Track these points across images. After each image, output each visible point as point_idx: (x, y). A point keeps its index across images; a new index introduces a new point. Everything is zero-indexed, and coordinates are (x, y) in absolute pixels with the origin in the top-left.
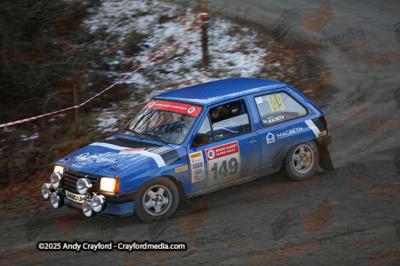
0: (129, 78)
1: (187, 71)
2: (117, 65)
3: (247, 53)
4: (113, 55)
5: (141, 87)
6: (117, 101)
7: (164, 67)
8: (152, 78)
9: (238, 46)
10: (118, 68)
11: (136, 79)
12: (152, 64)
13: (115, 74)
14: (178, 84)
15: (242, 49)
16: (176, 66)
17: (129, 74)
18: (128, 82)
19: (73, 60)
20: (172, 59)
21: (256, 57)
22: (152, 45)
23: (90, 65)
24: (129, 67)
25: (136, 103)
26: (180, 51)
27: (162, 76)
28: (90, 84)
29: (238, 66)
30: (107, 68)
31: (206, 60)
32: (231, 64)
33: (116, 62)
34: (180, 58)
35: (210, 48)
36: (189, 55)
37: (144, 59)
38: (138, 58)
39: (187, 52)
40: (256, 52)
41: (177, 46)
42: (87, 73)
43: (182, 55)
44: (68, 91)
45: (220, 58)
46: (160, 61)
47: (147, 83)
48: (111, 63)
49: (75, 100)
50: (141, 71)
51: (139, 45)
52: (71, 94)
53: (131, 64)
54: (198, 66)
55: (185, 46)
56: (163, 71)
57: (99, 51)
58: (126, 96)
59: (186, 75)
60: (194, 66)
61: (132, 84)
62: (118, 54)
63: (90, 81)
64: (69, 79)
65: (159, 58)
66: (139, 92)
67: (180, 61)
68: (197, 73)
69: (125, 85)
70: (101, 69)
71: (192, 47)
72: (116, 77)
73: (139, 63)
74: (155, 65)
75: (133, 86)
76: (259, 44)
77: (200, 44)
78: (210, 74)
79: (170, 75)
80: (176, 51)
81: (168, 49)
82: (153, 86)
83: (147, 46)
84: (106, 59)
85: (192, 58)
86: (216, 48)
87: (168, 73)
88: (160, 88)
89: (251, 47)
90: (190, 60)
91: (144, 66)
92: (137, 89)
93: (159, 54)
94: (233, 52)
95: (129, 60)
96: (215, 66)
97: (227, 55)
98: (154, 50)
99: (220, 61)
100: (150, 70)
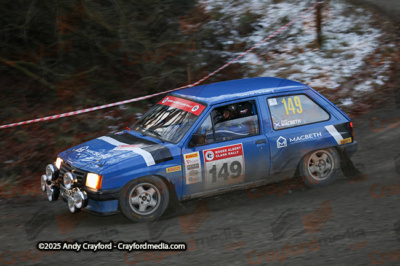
0: (243, 57)
1: (300, 51)
2: (231, 45)
3: (361, 33)
4: (227, 35)
5: (254, 67)
7: (277, 47)
8: (266, 58)
9: (352, 26)
10: (232, 48)
11: (250, 58)
12: (266, 44)
13: (229, 53)
14: (289, 65)
15: (357, 30)
16: (290, 46)
17: (243, 54)
18: (242, 62)
19: (187, 39)
20: (285, 39)
21: (371, 37)
22: (266, 25)
23: (203, 44)
24: (243, 47)
26: (293, 32)
27: (275, 56)
28: (204, 64)
29: (353, 46)
30: (221, 47)
31: (320, 41)
32: (345, 44)
33: (230, 42)
34: (294, 38)
35: (324, 28)
36: (303, 35)
37: (258, 39)
38: (252, 38)
39: (301, 32)
40: (370, 33)
41: (291, 27)
42: (201, 52)
43: (296, 35)
44: (182, 70)
45: (334, 38)
46: (273, 41)
47: (261, 63)
48: (225, 43)
49: (189, 79)
51: (253, 25)
52: (185, 73)
53: (244, 44)
54: (311, 46)
55: (299, 27)
56: (276, 52)
57: (214, 30)
58: (239, 76)
59: (300, 55)
60: (308, 46)
61: (245, 64)
62: (231, 34)
63: (204, 61)
64: (184, 58)
65: (273, 38)
66: (252, 71)
67: (294, 41)
68: (310, 54)
69: (239, 65)
70: (215, 49)
71: (305, 28)
72: (229, 57)
73: (253, 43)
74: (269, 45)
75: (246, 66)
76: (373, 25)
77: (313, 24)
78: (323, 54)
79: (283, 56)
80: (288, 31)
81: (282, 29)
82: (267, 66)
83: (261, 26)
84: (220, 39)
85: (306, 38)
86: (330, 28)
87: (281, 53)
88: (272, 68)
89: (367, 27)
90: (303, 41)
91: (257, 46)
92: (251, 69)
93: (272, 34)
94: (347, 32)
95: (242, 40)
96: (329, 46)
97: (341, 35)
98: (268, 30)
99: (333, 41)
100: (263, 50)
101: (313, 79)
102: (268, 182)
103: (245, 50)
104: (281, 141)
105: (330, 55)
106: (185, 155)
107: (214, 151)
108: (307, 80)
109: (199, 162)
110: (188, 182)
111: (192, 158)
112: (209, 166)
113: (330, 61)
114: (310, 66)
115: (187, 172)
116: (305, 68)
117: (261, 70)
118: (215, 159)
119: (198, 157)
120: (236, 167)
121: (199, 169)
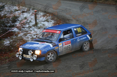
0: (13, 29)
1: (31, 27)
3: (48, 22)
4: (8, 23)
5: (17, 32)
6: (10, 36)
7: (24, 26)
8: (20, 30)
9: (46, 20)
10: (10, 27)
11: (15, 30)
12: (20, 25)
14: (28, 31)
15: (47, 21)
16: (27, 26)
17: (13, 28)
18: (13, 31)
20: (26, 24)
21: (51, 23)
22: (20, 20)
23: (1, 26)
24: (13, 26)
25: (15, 37)
26: (28, 21)
27: (23, 29)
28: (1, 31)
29: (46, 26)
30: (6, 26)
31: (36, 24)
32: (44, 25)
33: (9, 25)
34: (28, 23)
35: (37, 20)
36: (31, 22)
37: (18, 24)
38: (16, 23)
39: (30, 21)
40: (51, 21)
41: (28, 20)
43: (29, 22)
45: (40, 23)
46: (22, 24)
47: (19, 31)
48: (8, 25)
50: (17, 27)
51: (16, 20)
54: (34, 26)
55: (30, 20)
56: (23, 27)
57: (4, 21)
58: (12, 35)
59: (30, 28)
60: (33, 26)
61: (14, 31)
62: (10, 22)
65: (22, 23)
67: (29, 24)
68: (34, 28)
69: (12, 32)
71: (32, 20)
72: (9, 29)
73: (16, 25)
74: (21, 26)
75: (14, 32)
76: (52, 19)
77: (34, 19)
78: (38, 28)
79: (25, 29)
80: (27, 21)
81: (25, 21)
82: (20, 32)
83: (19, 20)
84: (6, 24)
85: (32, 23)
86: (39, 20)
87: (25, 28)
88: (22, 32)
89: (50, 20)
91: (18, 26)
92: (16, 33)
94: (44, 21)
95: (13, 24)
96: (39, 26)
97: (42, 22)
98: (21, 21)
99: (40, 24)
100: (19, 27)
101: (34, 35)
102: (75, 50)
103: (14, 27)
104: (78, 39)
105: (39, 28)
106: (59, 44)
107: (65, 43)
108: (33, 36)
109: (62, 46)
110: (60, 51)
111: (60, 45)
112: (64, 46)
113: (39, 30)
114: (33, 31)
115: (60, 48)
116: (32, 32)
117: (19, 33)
118: (65, 45)
119: (62, 44)
120: (69, 47)
121: (62, 48)
